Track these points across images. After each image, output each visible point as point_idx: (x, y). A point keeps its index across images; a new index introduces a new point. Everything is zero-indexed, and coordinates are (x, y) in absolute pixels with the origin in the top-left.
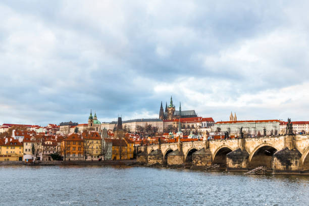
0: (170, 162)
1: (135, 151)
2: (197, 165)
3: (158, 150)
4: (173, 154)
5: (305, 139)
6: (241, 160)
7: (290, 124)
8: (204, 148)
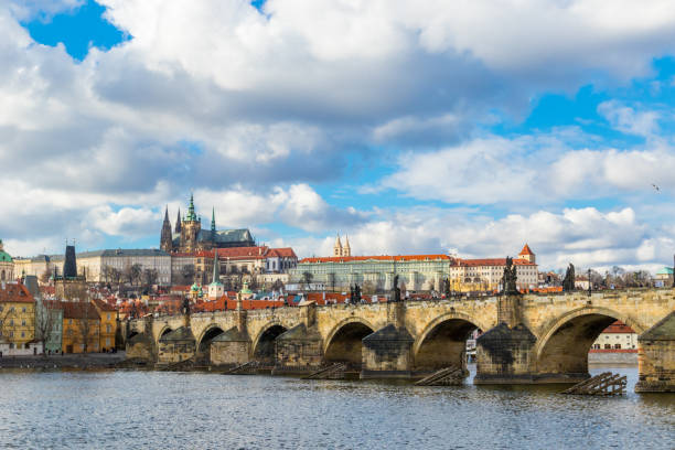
0: (217, 357)
1: (119, 330)
2: (288, 364)
3: (182, 328)
4: (225, 338)
5: (545, 304)
6: (396, 352)
7: (510, 270)
8: (302, 325)
